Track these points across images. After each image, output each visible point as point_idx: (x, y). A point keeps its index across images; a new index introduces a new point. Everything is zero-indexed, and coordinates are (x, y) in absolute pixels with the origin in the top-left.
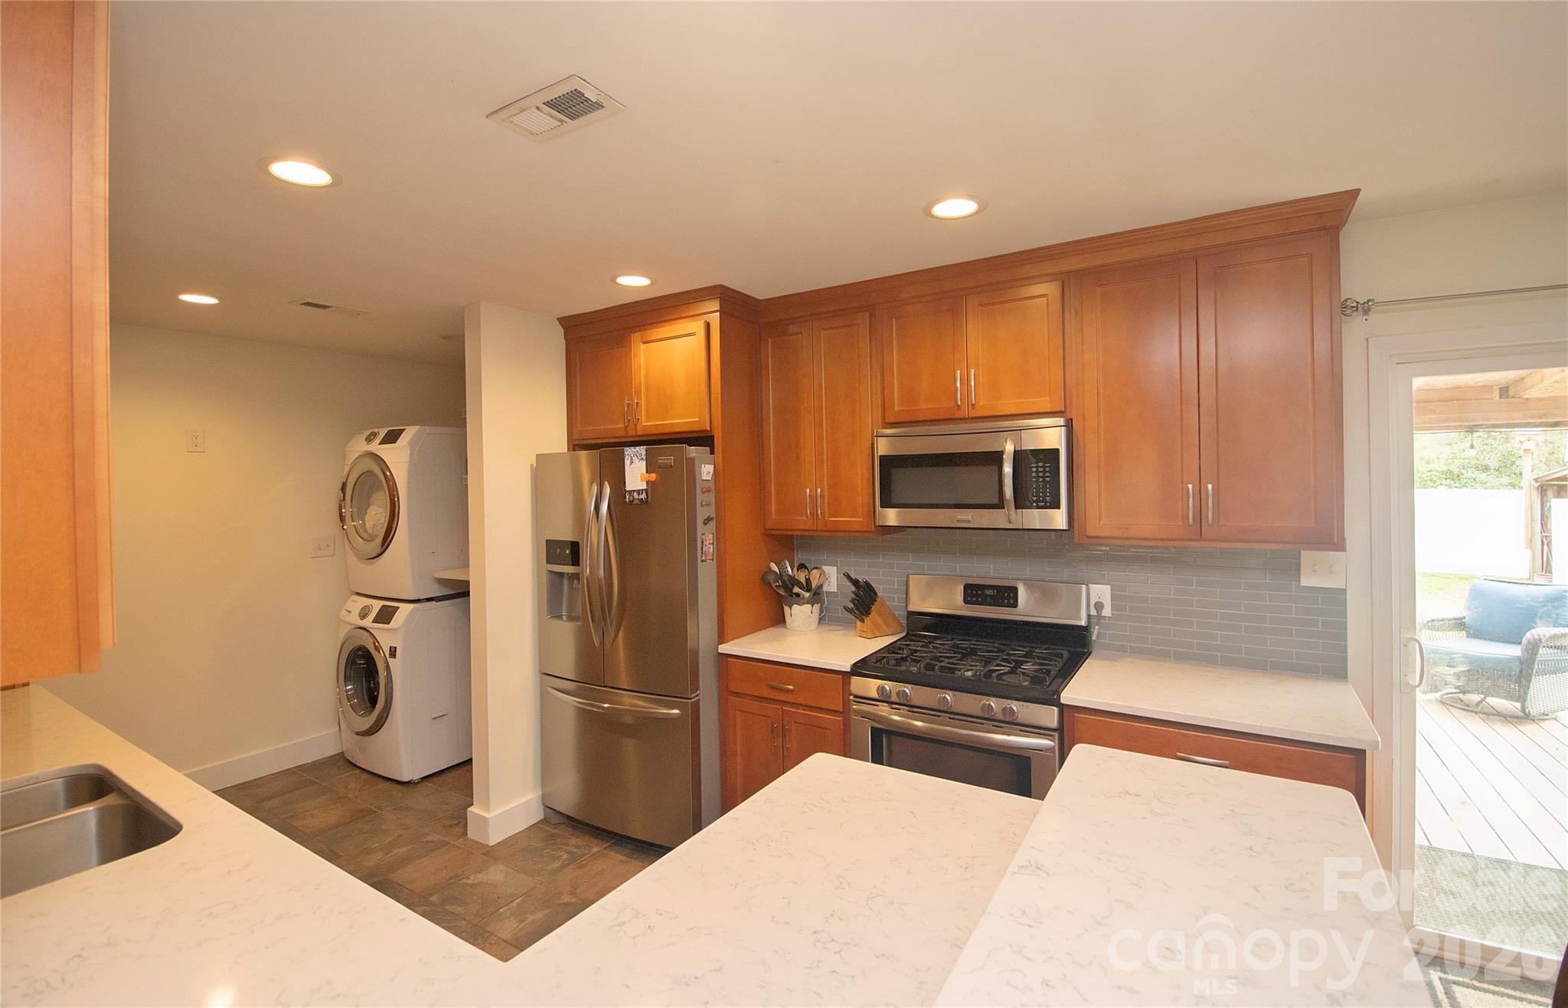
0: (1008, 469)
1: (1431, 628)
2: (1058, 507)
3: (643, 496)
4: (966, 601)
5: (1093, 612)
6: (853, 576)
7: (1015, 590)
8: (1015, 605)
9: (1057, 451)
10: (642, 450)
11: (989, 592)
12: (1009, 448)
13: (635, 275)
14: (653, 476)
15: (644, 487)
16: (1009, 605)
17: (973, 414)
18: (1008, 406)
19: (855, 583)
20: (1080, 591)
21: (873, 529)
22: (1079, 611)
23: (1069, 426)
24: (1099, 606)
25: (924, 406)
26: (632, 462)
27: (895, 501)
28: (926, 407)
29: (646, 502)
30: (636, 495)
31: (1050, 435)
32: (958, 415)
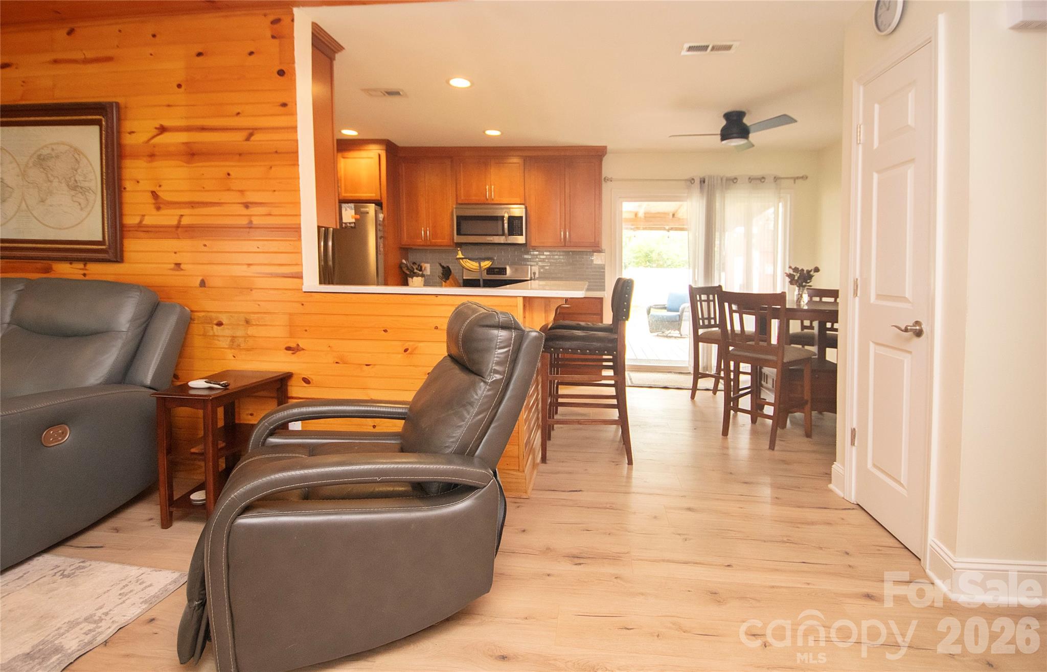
0: (506, 222)
1: (655, 308)
2: (522, 235)
3: (353, 225)
4: (487, 274)
5: (533, 276)
6: (443, 264)
7: (505, 269)
8: (506, 274)
9: (521, 217)
10: (352, 205)
11: (496, 270)
12: (506, 215)
13: (352, 130)
14: (358, 217)
15: (354, 220)
16: (503, 274)
17: (492, 202)
18: (505, 201)
19: (443, 267)
20: (528, 267)
21: (452, 244)
22: (528, 274)
23: (526, 208)
24: (534, 274)
25: (474, 198)
26: (346, 210)
27: (462, 233)
28: (474, 199)
29: (355, 227)
30: (348, 225)
31: (518, 211)
32: (487, 202)
